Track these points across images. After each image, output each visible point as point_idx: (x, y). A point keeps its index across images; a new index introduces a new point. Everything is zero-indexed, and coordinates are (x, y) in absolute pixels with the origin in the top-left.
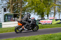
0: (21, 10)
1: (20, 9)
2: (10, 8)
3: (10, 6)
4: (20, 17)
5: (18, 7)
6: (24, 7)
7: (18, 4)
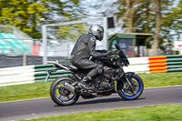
0: (158, 22)
1: (154, 20)
2: (125, 18)
3: (124, 11)
4: (155, 44)
5: (148, 14)
6: (166, 14)
7: (148, 4)
